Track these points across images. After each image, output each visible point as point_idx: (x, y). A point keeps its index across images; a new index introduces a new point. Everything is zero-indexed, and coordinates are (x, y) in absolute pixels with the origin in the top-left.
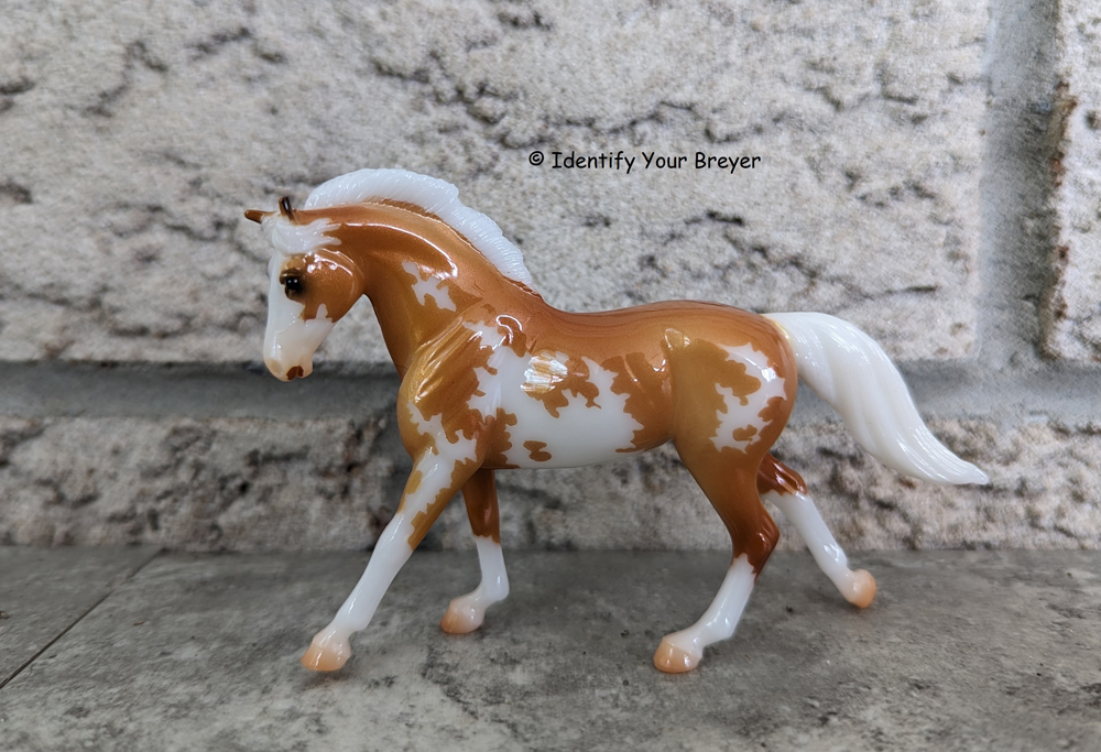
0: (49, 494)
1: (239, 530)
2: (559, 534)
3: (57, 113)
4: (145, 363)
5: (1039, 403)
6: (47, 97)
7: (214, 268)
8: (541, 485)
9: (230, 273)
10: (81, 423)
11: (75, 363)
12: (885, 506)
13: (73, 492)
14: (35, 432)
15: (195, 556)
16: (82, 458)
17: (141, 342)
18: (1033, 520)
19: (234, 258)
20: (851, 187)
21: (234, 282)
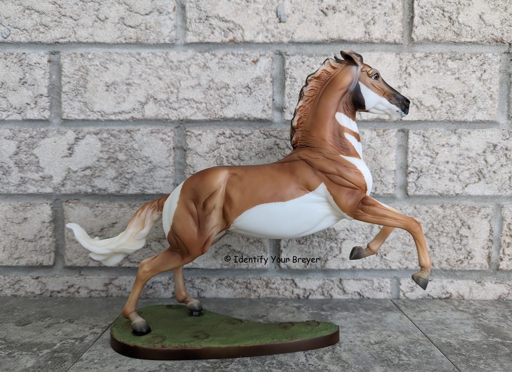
0: (119, 288)
1: (150, 294)
2: (203, 295)
3: (122, 227)
4: (135, 267)
5: (279, 275)
6: (120, 225)
7: (147, 252)
8: (199, 287)
9: (150, 253)
10: (124, 277)
11: (123, 267)
12: (255, 291)
13: (123, 288)
14: (116, 278)
15: (143, 299)
16: (124, 282)
17: (135, 264)
18: (279, 293)
19: (150, 251)
20: (248, 240)
21: (150, 254)
